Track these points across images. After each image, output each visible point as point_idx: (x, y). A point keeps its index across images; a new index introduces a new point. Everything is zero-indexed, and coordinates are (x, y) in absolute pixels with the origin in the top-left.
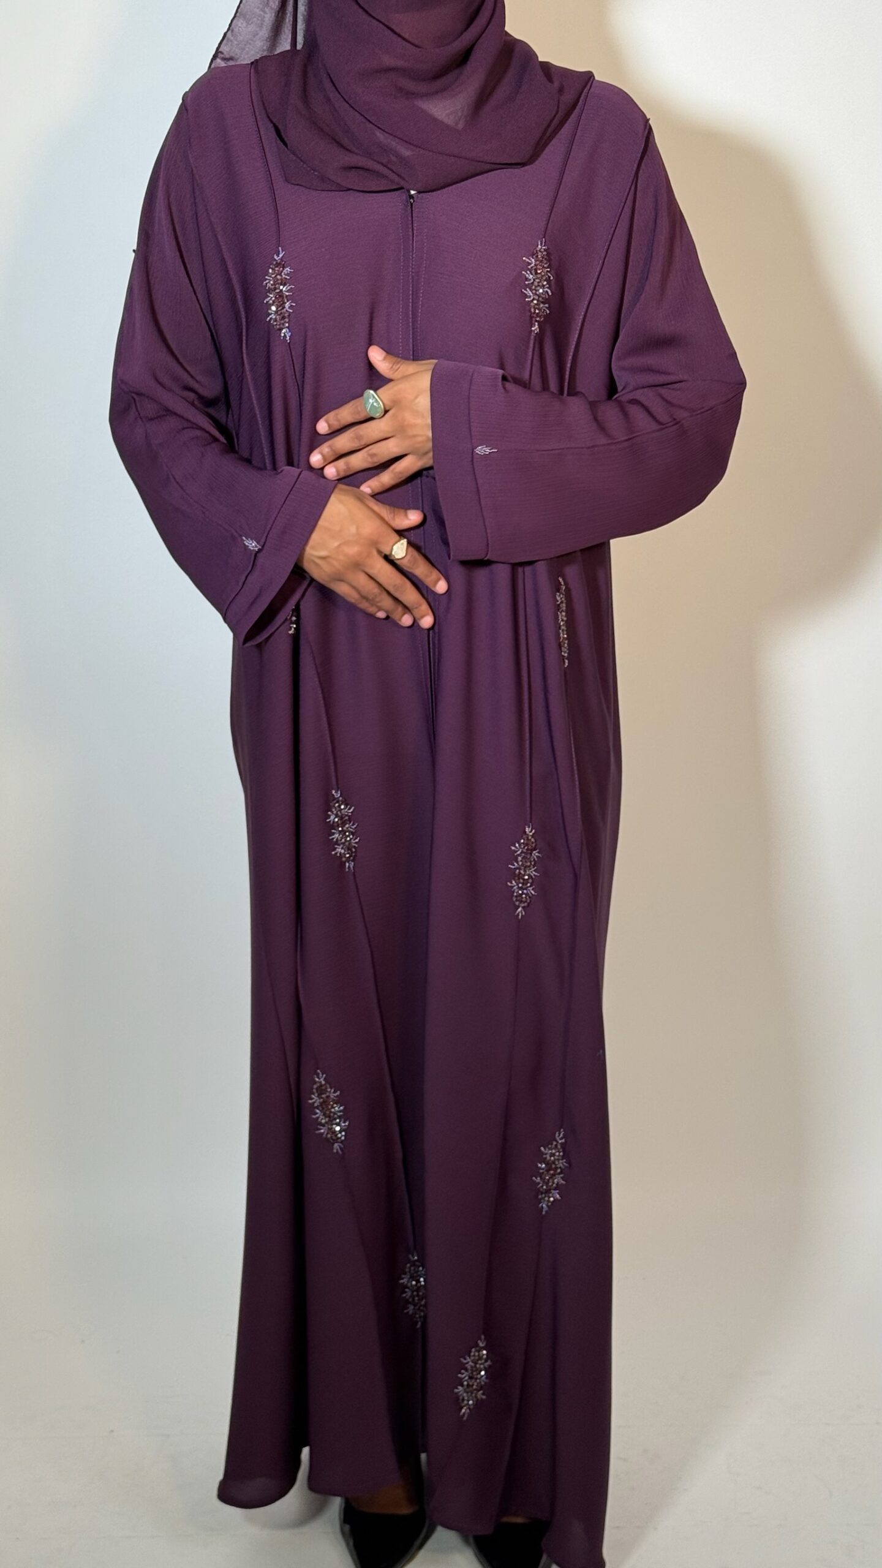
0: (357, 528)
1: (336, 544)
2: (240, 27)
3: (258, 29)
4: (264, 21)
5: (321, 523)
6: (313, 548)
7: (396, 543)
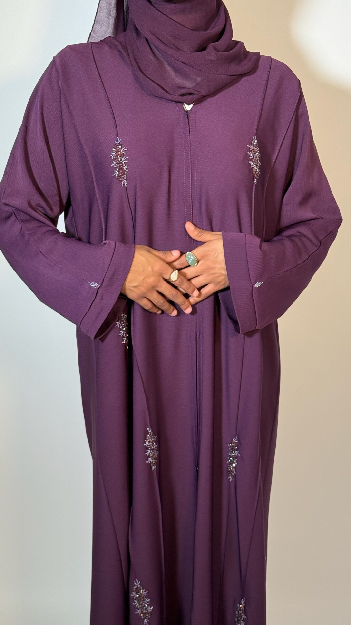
0: (152, 268)
1: (142, 278)
2: (97, 29)
3: (107, 28)
4: (109, 24)
5: (132, 268)
6: (129, 282)
7: (172, 273)
